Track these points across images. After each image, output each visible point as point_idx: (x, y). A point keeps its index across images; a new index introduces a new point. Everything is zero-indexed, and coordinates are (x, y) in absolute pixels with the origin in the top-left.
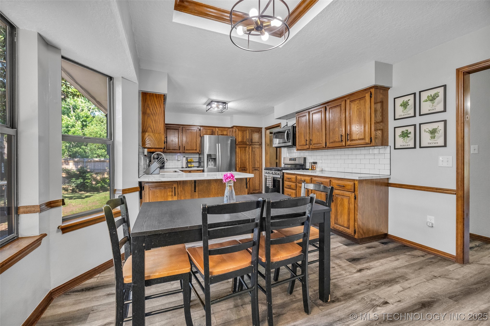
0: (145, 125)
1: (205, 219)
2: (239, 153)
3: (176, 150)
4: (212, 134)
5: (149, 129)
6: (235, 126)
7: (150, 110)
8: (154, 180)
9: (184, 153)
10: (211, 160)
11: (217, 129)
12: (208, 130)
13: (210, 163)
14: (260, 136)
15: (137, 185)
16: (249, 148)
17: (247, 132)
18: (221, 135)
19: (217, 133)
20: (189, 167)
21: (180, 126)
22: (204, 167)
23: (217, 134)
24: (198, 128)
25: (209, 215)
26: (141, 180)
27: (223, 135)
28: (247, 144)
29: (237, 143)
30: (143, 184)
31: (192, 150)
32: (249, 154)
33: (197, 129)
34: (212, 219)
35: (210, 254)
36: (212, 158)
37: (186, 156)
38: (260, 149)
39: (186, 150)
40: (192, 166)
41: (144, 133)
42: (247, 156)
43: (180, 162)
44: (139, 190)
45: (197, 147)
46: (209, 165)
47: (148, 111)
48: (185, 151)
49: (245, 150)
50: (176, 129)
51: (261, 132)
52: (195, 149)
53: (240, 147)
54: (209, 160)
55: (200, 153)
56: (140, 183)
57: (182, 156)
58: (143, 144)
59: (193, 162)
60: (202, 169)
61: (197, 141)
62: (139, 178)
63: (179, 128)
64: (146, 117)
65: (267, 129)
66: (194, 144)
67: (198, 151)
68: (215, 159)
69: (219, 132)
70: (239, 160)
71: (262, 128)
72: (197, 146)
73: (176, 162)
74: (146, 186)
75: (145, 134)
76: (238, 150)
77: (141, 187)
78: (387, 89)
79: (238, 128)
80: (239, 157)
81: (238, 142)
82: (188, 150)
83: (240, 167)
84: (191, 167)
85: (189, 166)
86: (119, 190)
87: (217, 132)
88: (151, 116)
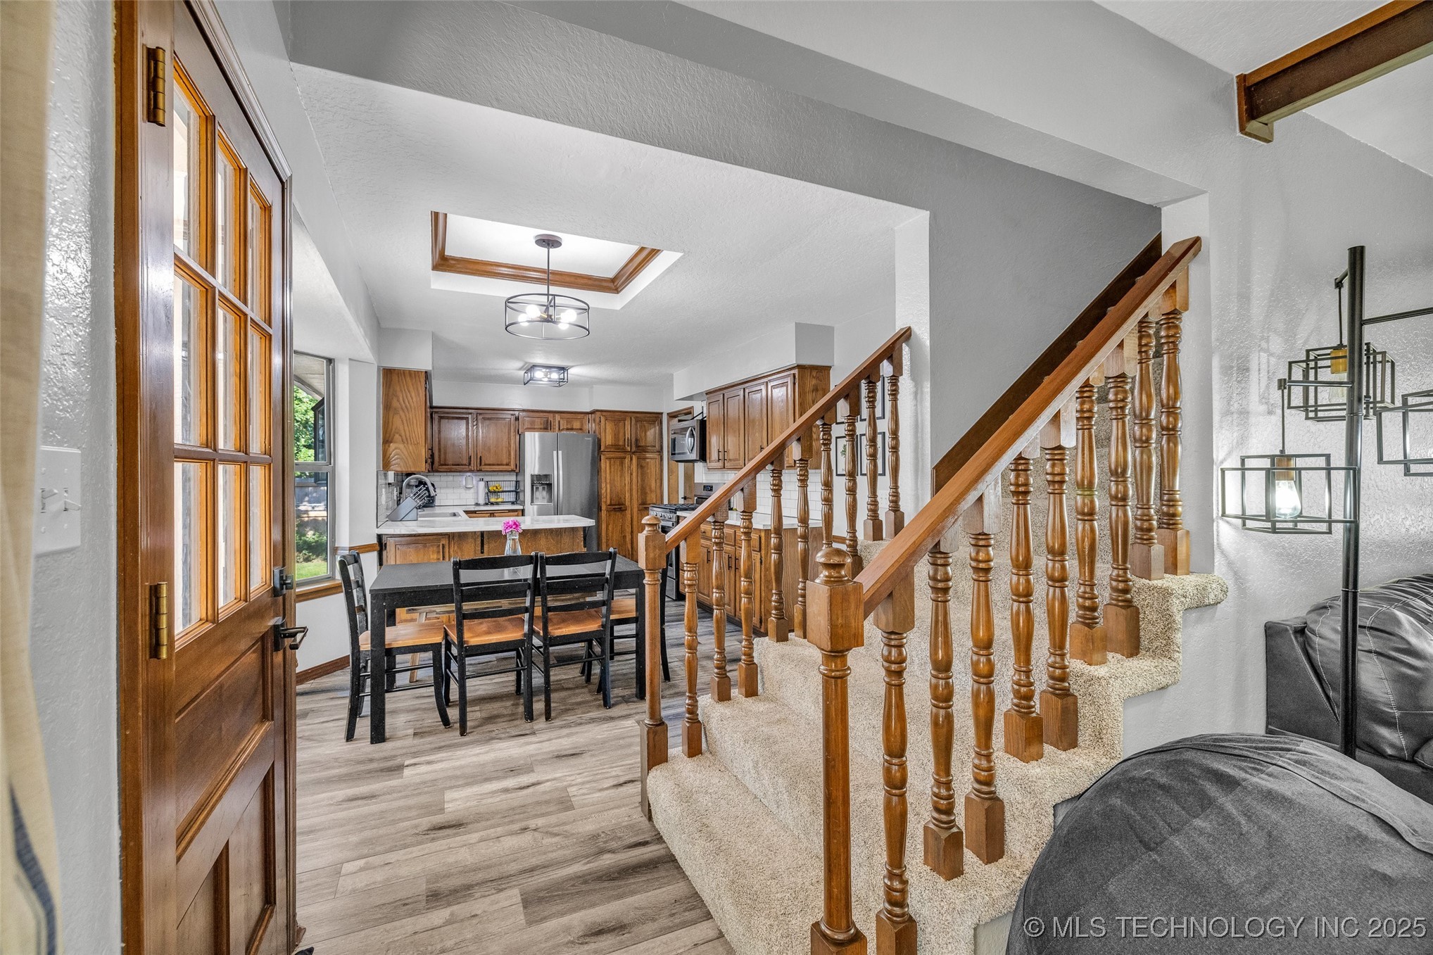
0: (389, 430)
1: (456, 576)
2: (608, 471)
3: (462, 465)
4: (546, 429)
5: (397, 436)
6: (598, 411)
7: (398, 401)
8: (404, 532)
9: (480, 470)
10: (541, 488)
11: (558, 417)
12: (536, 420)
13: (537, 494)
14: (657, 431)
15: (375, 541)
16: (631, 459)
17: (627, 423)
18: (568, 429)
19: (557, 425)
20: (492, 504)
21: (470, 411)
22: (523, 503)
23: (557, 429)
24: (512, 415)
25: (461, 571)
26: (382, 531)
27: (572, 429)
28: (626, 452)
29: (602, 449)
30: (384, 538)
31: (498, 465)
32: (631, 474)
33: (510, 416)
34: (467, 576)
35: (464, 619)
36: (543, 482)
37: (486, 479)
38: (658, 461)
39: (485, 465)
40: (500, 500)
41: (387, 445)
42: (627, 479)
43: (472, 490)
44: (378, 548)
45: (510, 458)
46: (537, 498)
47: (395, 404)
48: (484, 468)
49: (622, 464)
50: (462, 418)
51: (661, 423)
52: (505, 463)
53: (610, 459)
54: (537, 488)
55: (517, 471)
56: (380, 537)
57: (475, 479)
58: (386, 464)
59: (503, 492)
60: (521, 507)
61: (509, 444)
62: (377, 527)
63: (470, 416)
64: (391, 415)
65: (672, 416)
66: (504, 452)
67: (512, 467)
68: (550, 485)
69: (561, 422)
70: (608, 486)
71: (662, 413)
72: (510, 455)
73: (462, 491)
74: (391, 543)
75: (389, 446)
76: (605, 464)
77: (381, 544)
78: (828, 368)
79: (604, 414)
80: (608, 481)
81: (606, 447)
82: (490, 465)
83: (608, 502)
84: (497, 503)
85: (493, 500)
86: (343, 549)
87: (557, 423)
88: (401, 412)
